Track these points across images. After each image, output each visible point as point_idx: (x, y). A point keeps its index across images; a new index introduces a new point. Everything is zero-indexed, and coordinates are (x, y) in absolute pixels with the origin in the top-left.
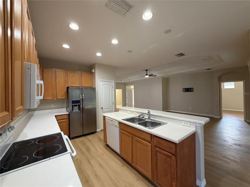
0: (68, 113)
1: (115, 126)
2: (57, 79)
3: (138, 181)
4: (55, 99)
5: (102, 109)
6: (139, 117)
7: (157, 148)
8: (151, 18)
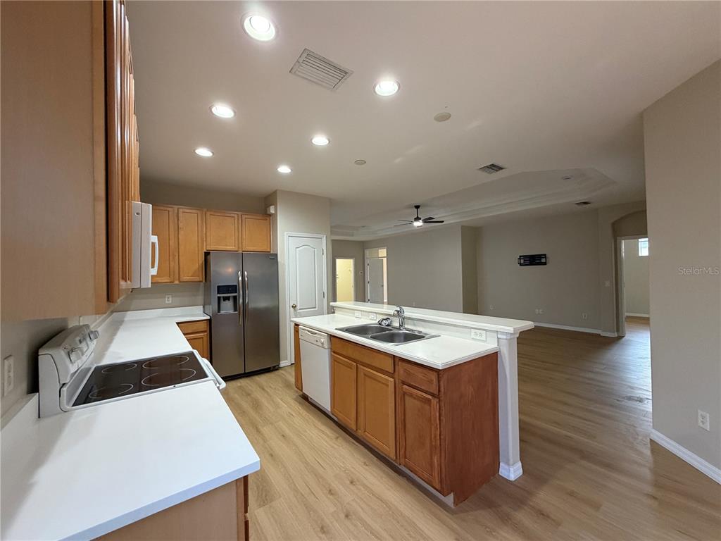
0: (208, 318)
1: (321, 345)
2: (181, 233)
3: (367, 467)
4: (177, 282)
5: (295, 310)
6: (380, 324)
7: (405, 386)
8: (395, 92)
